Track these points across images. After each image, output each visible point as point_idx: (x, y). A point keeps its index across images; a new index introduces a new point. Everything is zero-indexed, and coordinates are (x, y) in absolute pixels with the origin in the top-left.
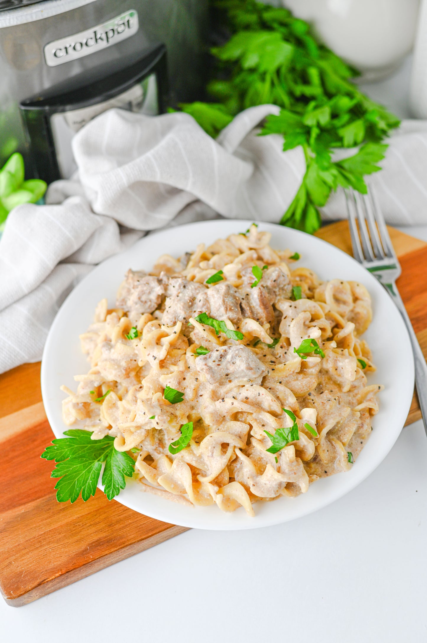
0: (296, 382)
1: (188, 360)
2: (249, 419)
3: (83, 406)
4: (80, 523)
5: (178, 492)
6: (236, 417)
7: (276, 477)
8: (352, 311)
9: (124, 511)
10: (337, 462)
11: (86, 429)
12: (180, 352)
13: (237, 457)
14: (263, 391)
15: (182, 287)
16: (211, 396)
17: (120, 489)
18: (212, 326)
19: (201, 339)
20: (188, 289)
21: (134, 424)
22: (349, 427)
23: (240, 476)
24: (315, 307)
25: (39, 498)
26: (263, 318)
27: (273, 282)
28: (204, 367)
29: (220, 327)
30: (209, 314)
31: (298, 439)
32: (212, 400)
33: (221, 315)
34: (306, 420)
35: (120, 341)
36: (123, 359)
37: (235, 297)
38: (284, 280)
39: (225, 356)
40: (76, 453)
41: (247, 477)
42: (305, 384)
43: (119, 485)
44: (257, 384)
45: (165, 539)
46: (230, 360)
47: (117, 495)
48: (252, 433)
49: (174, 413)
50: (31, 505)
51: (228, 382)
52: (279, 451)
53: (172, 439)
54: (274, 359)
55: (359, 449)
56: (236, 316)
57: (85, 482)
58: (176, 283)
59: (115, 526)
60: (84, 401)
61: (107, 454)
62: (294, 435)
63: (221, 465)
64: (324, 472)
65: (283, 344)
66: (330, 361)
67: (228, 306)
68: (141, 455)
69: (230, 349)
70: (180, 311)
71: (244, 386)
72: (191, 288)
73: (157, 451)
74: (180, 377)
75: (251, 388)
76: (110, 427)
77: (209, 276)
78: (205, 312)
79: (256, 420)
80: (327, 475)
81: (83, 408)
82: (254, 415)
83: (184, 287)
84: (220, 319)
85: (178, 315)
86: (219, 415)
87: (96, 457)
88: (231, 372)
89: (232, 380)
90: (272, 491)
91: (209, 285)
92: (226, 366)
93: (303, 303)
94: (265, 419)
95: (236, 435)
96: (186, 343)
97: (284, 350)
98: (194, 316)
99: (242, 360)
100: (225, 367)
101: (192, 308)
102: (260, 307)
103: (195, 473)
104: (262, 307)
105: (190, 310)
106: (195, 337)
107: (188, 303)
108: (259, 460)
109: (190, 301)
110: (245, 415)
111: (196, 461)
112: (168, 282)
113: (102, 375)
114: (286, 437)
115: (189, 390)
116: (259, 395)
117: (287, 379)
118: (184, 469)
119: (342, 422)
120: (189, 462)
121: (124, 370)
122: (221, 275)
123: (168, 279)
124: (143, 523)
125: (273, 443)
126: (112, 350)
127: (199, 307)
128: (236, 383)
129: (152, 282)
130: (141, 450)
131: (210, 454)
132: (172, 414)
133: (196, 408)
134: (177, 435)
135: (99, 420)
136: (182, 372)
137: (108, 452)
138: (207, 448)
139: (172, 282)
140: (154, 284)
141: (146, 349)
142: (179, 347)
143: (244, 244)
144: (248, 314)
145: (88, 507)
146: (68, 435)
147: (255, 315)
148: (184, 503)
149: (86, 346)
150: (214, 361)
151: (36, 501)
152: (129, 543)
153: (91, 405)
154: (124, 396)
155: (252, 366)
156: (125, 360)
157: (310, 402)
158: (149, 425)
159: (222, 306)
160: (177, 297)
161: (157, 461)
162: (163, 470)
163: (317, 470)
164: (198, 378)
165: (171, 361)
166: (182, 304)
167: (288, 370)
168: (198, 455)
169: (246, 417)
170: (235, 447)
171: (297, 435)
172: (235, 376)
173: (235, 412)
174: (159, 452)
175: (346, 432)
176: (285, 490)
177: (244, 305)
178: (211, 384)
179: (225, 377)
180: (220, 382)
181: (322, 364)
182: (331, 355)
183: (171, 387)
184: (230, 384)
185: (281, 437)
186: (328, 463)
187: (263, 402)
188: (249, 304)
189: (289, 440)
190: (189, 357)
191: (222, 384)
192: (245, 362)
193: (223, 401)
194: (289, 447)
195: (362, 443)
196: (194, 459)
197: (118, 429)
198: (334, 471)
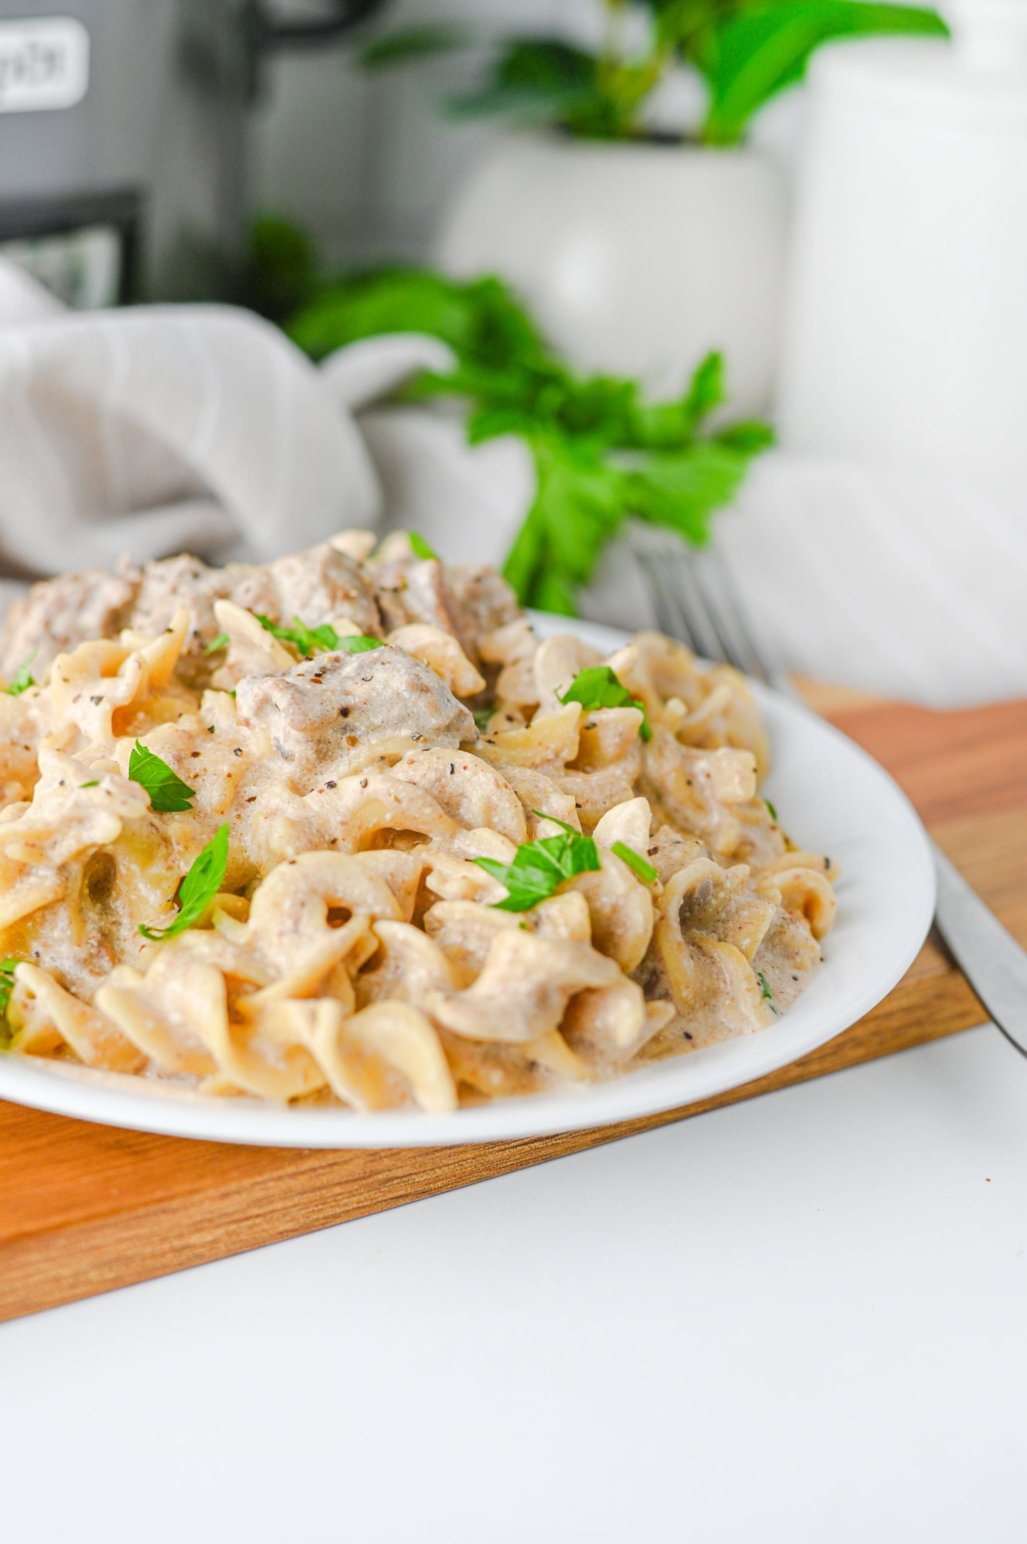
1: (209, 716)
10: (723, 1005)
13: (385, 944)
14: (464, 760)
15: (189, 578)
16: (288, 787)
18: (286, 638)
20: (208, 579)
27: (471, 585)
29: (314, 637)
30: (278, 620)
31: (596, 869)
32: (292, 795)
33: (316, 616)
37: (357, 578)
39: (335, 668)
44: (447, 746)
46: (352, 675)
48: (431, 882)
51: (344, 742)
52: (530, 907)
58: (170, 569)
62: (584, 856)
64: (681, 1034)
66: (671, 753)
67: (339, 588)
69: (351, 657)
73: (91, 967)
74: (183, 748)
75: (424, 758)
79: (445, 851)
80: (694, 1046)
82: (435, 844)
83: (195, 576)
86: (318, 832)
89: (360, 736)
92: (340, 686)
94: (473, 849)
99: (396, 670)
100: (339, 688)
103: (237, 987)
107: (209, 598)
108: (460, 956)
111: (238, 955)
112: (143, 579)
114: (554, 861)
115: (213, 780)
116: (452, 772)
125: (508, 889)
128: (371, 745)
131: (289, 924)
133: (234, 835)
136: (191, 737)
141: (69, 686)
150: (301, 675)
155: (428, 684)
159: (320, 590)
160: (171, 595)
164: (243, 746)
167: (539, 745)
168: (241, 943)
170: (373, 919)
171: (592, 855)
172: (372, 719)
173: (371, 826)
174: (97, 970)
175: (746, 920)
176: (558, 1039)
177: (386, 602)
178: (287, 757)
179: (337, 718)
180: (319, 741)
181: (643, 760)
182: (671, 738)
183: (151, 751)
184: (353, 752)
185: (536, 866)
186: (695, 1003)
187: (465, 797)
188: (401, 605)
189: (564, 872)
190: (210, 710)
191: (324, 751)
192: (403, 671)
193: (331, 785)
194: (566, 897)
195: (795, 979)
196: (230, 949)
198: (716, 1032)
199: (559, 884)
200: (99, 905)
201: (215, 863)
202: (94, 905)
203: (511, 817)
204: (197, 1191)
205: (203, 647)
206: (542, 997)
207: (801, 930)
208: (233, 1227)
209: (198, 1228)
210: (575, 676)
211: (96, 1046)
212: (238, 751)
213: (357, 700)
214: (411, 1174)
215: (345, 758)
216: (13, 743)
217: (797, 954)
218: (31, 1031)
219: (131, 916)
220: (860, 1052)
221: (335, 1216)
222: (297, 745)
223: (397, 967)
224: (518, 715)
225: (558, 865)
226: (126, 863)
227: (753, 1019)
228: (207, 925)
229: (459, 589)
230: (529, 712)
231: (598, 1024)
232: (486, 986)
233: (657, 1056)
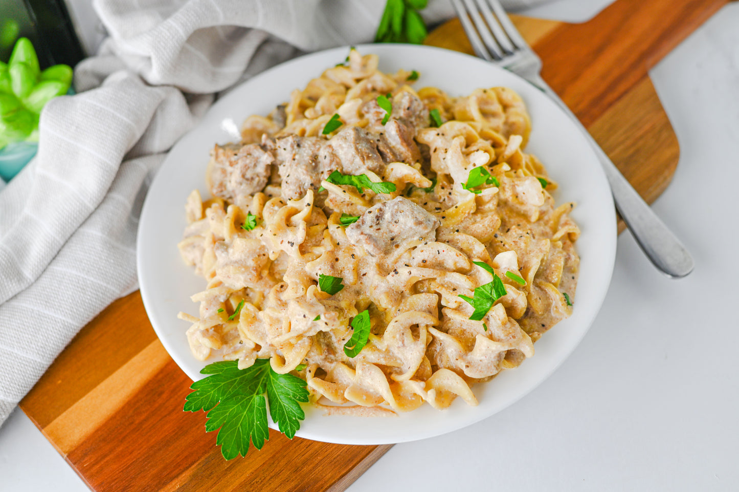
0: (476, 225)
1: (334, 235)
2: (433, 286)
3: (214, 331)
4: (257, 479)
5: (373, 403)
6: (415, 288)
7: (494, 348)
8: (506, 123)
9: (307, 448)
10: (553, 310)
11: (227, 358)
12: (319, 228)
13: (434, 338)
14: (442, 246)
15: (295, 147)
16: (378, 272)
17: (299, 420)
18: (350, 184)
19: (340, 205)
20: (304, 147)
21: (293, 334)
22: (556, 263)
23: (444, 359)
24: (465, 128)
26: (409, 158)
27: (407, 111)
28: (362, 237)
29: (362, 183)
30: (342, 170)
31: (505, 294)
32: (381, 276)
33: (357, 167)
34: (506, 268)
35: (236, 236)
36: (248, 257)
37: (368, 141)
38: (419, 105)
39: (382, 216)
40: (226, 392)
41: (455, 359)
42: (488, 225)
43: (295, 416)
44: (431, 240)
45: (368, 467)
46: (390, 220)
47: (298, 429)
48: (443, 303)
49: (338, 306)
50: (186, 476)
51: (394, 247)
52: (485, 315)
53: (344, 340)
54: (438, 205)
55: (573, 286)
56: (376, 164)
57: (251, 424)
58: (286, 143)
59: (303, 470)
60: (214, 324)
61: (264, 382)
62: (500, 290)
63: (420, 353)
64: (541, 325)
65: (443, 184)
66: (508, 188)
67: (364, 153)
68: (310, 371)
69: (385, 206)
70: (304, 176)
71: (416, 247)
72: (308, 144)
73: (327, 360)
74: (331, 259)
75: (425, 248)
76: (258, 347)
77: (323, 125)
78: (336, 169)
79: (442, 285)
80: (546, 329)
81: (215, 333)
82: (438, 280)
83: (299, 146)
84: (358, 173)
85: (302, 183)
86: (396, 292)
87: (253, 390)
88: (396, 234)
89: (400, 244)
90: (493, 367)
91: (328, 136)
92: (388, 228)
93: (449, 127)
94: (453, 281)
95: (425, 311)
96: (322, 215)
97: (447, 191)
98: (323, 178)
99: (406, 215)
100: (387, 230)
101: (318, 168)
102: (402, 144)
103: (388, 372)
104: (405, 144)
105: (316, 173)
106: (333, 204)
107: (311, 164)
108: (462, 334)
109: (313, 161)
110: (426, 283)
111: (385, 358)
112: (275, 146)
113: (226, 285)
114: (489, 294)
115: (348, 271)
116: (439, 253)
117: (463, 225)
118: (373, 372)
119: (545, 258)
120: (376, 361)
121: (254, 270)
122: (339, 120)
123: (274, 142)
124: (336, 455)
125: (475, 307)
126: (231, 251)
127: (326, 166)
128: (404, 246)
129: (255, 151)
130: (308, 365)
131: (400, 343)
132: (336, 307)
133: (362, 292)
134: (347, 333)
135: (240, 343)
136: (332, 252)
137: (264, 380)
138: (394, 337)
139: (280, 143)
140: (258, 152)
141: (276, 236)
142: (316, 222)
143: (347, 76)
144: (389, 157)
145: (260, 456)
146: (208, 373)
147: (399, 157)
148: (384, 415)
149: (188, 256)
150: (371, 227)
151: (190, 469)
152: (328, 485)
153: (224, 326)
154: (262, 303)
155: (421, 218)
156: (252, 258)
157: (499, 246)
158: (313, 330)
159: (357, 156)
160: (293, 161)
161: (332, 371)
162: (344, 381)
163: (533, 326)
164: (355, 253)
165: (312, 242)
166: (304, 167)
167: (462, 212)
168: (384, 350)
169: (427, 285)
170: (427, 326)
171: (503, 289)
172: (403, 238)
173: (414, 283)
174: (331, 361)
175: (554, 269)
176: (505, 363)
177: (381, 147)
178: (373, 256)
179: (390, 242)
181: (500, 197)
184: (398, 250)
185: (483, 297)
186: (544, 313)
187: (446, 260)
188: (387, 145)
189: (494, 298)
190: (334, 232)
191: (387, 252)
192: (410, 217)
193: (396, 272)
194: (496, 307)
195: (573, 278)
196: (381, 354)
197: (271, 347)
198: (553, 321)
199: (494, 303)
201: (365, 320)
206: (499, 356)
210: (465, 169)
212: (353, 255)
215: (395, 252)
217: (573, 267)
223: (441, 344)
224: (446, 183)
225: (491, 297)
227: (565, 314)
228: (368, 343)
230: (450, 180)
232: (478, 356)
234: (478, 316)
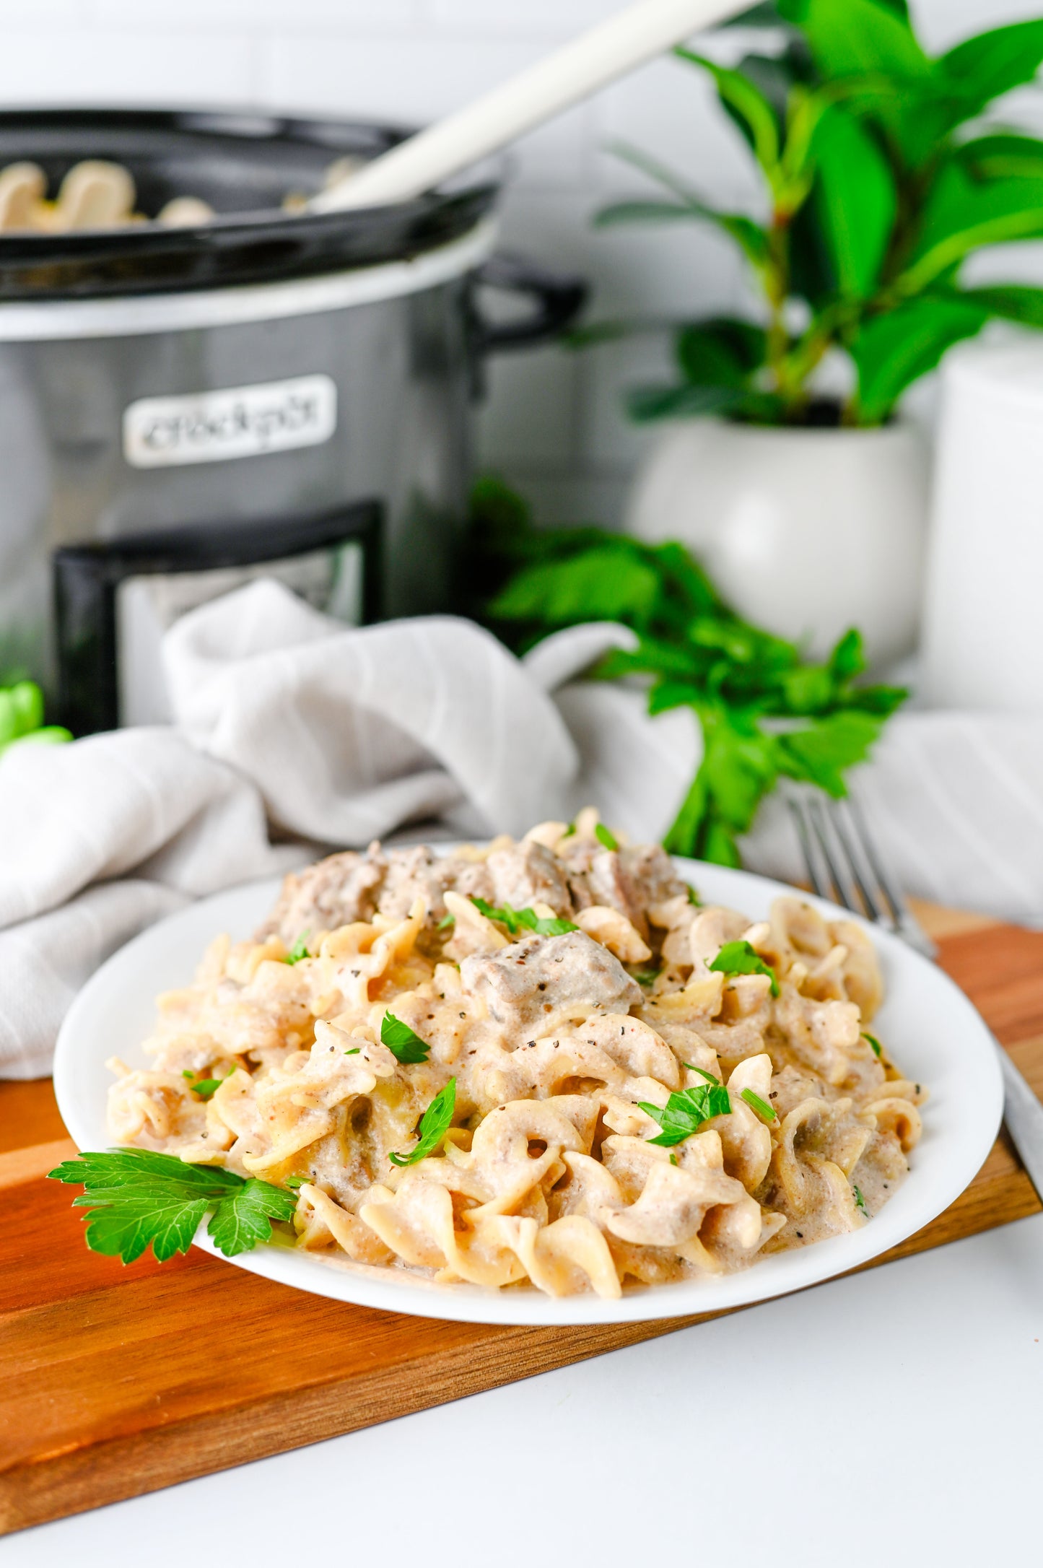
0: (713, 1032)
1: (441, 985)
3: (164, 1097)
4: (139, 1353)
9: (257, 1333)
10: (827, 1211)
12: (419, 971)
13: (570, 1170)
14: (633, 1022)
15: (423, 863)
16: (501, 1046)
17: (257, 1241)
18: (499, 920)
19: (470, 953)
20: (438, 866)
22: (850, 1135)
23: (579, 1203)
25: (27, 1306)
27: (644, 862)
28: (486, 967)
29: (520, 919)
30: (492, 901)
31: (729, 1112)
32: (502, 1051)
33: (521, 897)
36: (272, 998)
37: (554, 867)
39: (536, 950)
43: (252, 1234)
44: (618, 1013)
46: (548, 957)
48: (607, 1120)
51: (542, 1009)
52: (679, 1142)
55: (880, 1197)
56: (559, 902)
57: (163, 1225)
58: (409, 856)
59: (234, 1360)
60: (167, 1086)
62: (720, 1103)
64: (795, 1233)
65: (673, 975)
66: (795, 1010)
67: (540, 879)
69: (547, 940)
70: (420, 898)
71: (583, 1021)
73: (354, 1183)
74: (421, 1012)
75: (601, 1022)
76: (232, 1143)
78: (481, 897)
79: (615, 1095)
80: (804, 1243)
81: (163, 1100)
82: (610, 1086)
83: (429, 863)
84: (519, 907)
85: (413, 907)
86: (522, 1082)
89: (554, 1004)
90: (670, 1234)
92: (538, 966)
94: (638, 1092)
95: (566, 1119)
97: (677, 985)
99: (580, 951)
100: (538, 968)
102: (616, 894)
103: (461, 1203)
104: (620, 894)
106: (457, 949)
107: (440, 882)
108: (627, 1178)
109: (445, 880)
110: (586, 1090)
111: (462, 1179)
114: (697, 1107)
115: (444, 1037)
116: (623, 1033)
125: (663, 1127)
128: (563, 1011)
129: (350, 859)
130: (313, 1182)
131: (500, 1154)
133: (459, 1080)
134: (408, 1145)
135: (203, 1136)
136: (427, 1002)
138: (490, 1141)
139: (399, 858)
141: (333, 960)
144: (584, 901)
150: (510, 957)
151: (17, 1312)
153: (184, 1101)
156: (277, 1003)
158: (341, 1087)
159: (525, 878)
160: (411, 878)
164: (466, 1011)
166: (425, 886)
167: (692, 1004)
168: (465, 1169)
170: (563, 1150)
171: (726, 1102)
172: (563, 991)
173: (561, 1075)
174: (359, 1185)
175: (847, 1144)
176: (698, 1241)
177: (576, 886)
178: (499, 1020)
179: (536, 992)
180: (523, 1009)
181: (773, 1012)
182: (795, 993)
183: (397, 1018)
184: (549, 1016)
185: (684, 1110)
186: (805, 1210)
187: (633, 1052)
188: (588, 887)
189: (704, 1116)
190: (441, 979)
191: (527, 1015)
192: (586, 955)
193: (532, 1044)
194: (705, 1134)
195: (886, 1187)
196: (457, 1174)
197: (257, 1140)
198: (821, 1231)
199: (701, 1125)
200: (360, 1135)
201: (446, 1106)
202: (356, 1135)
203: (667, 1068)
204: (433, 1353)
205: (435, 924)
206: (686, 1213)
207: (892, 1148)
208: (460, 1378)
209: (434, 1379)
210: (720, 947)
211: (359, 1246)
212: (462, 1014)
213: (551, 977)
214: (593, 1337)
215: (543, 1021)
216: (293, 1003)
217: (888, 1167)
218: (311, 1234)
219: (384, 1143)
220: (945, 1235)
221: (536, 1369)
222: (509, 1013)
223: (580, 1186)
224: (678, 976)
225: (700, 1110)
226: (379, 1104)
227: (849, 1222)
228: (439, 1153)
229: (633, 868)
230: (687, 972)
231: (729, 1230)
232: (643, 1204)
233: (775, 1251)
234: (663, 1141)
